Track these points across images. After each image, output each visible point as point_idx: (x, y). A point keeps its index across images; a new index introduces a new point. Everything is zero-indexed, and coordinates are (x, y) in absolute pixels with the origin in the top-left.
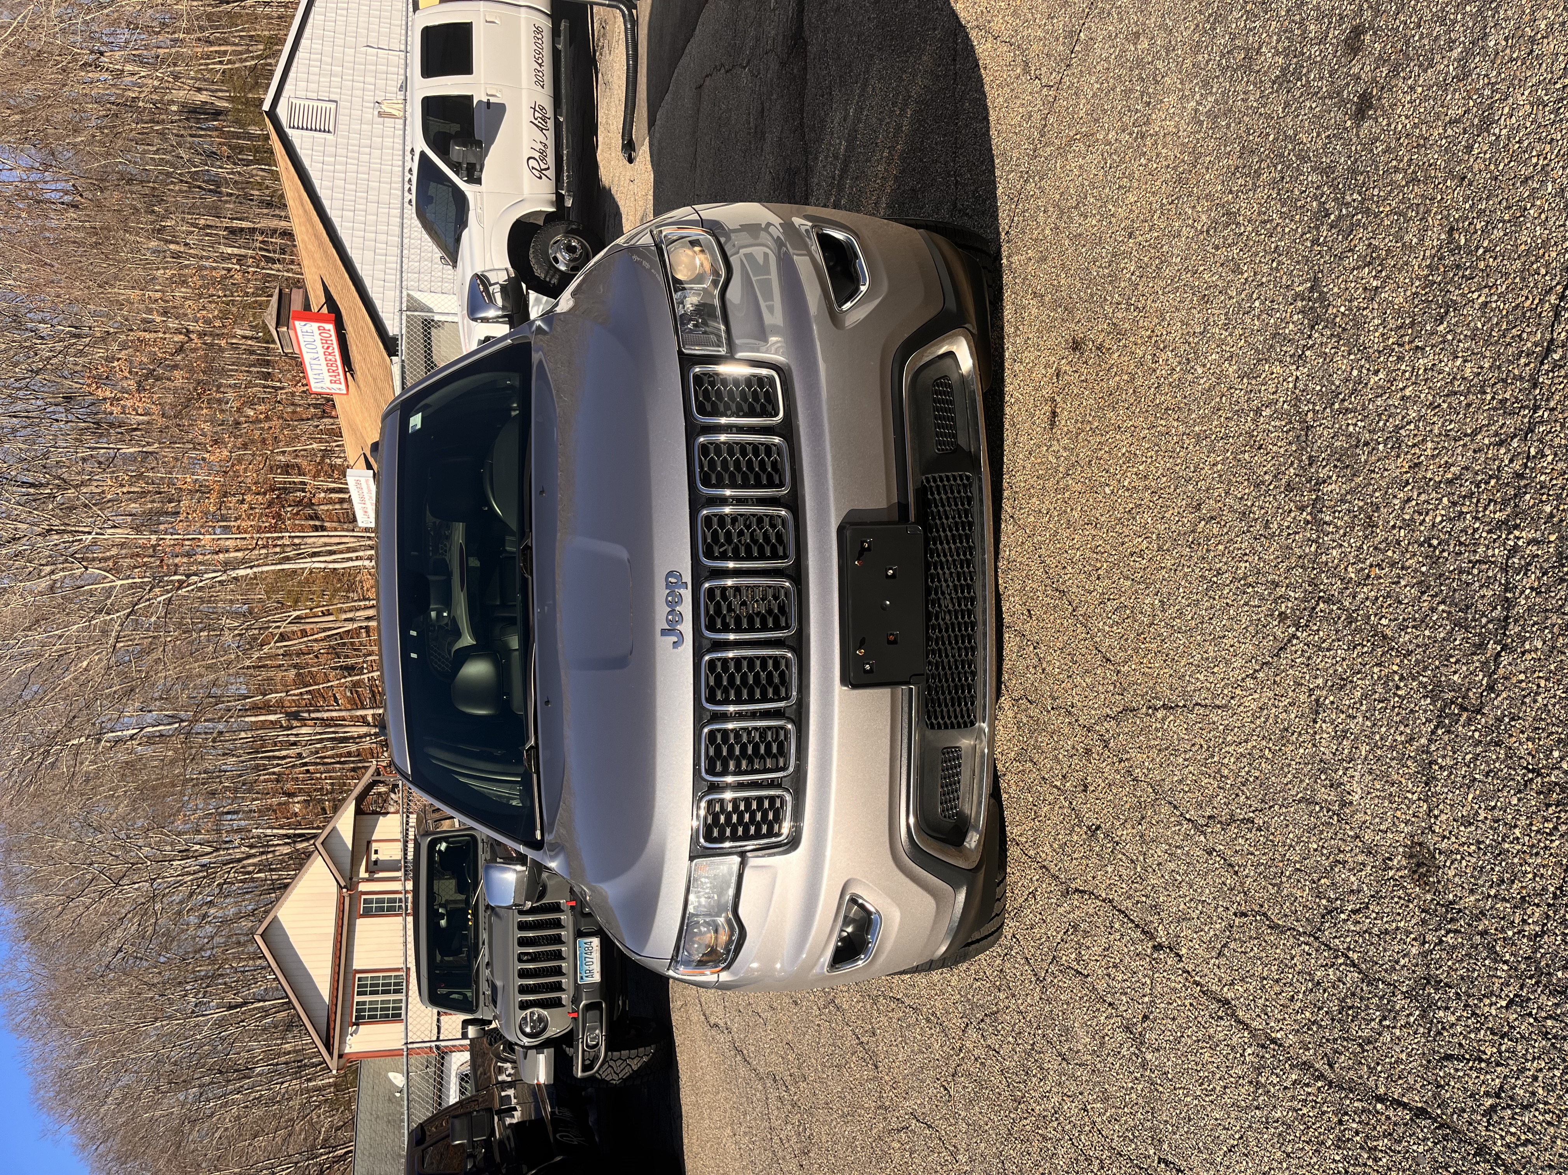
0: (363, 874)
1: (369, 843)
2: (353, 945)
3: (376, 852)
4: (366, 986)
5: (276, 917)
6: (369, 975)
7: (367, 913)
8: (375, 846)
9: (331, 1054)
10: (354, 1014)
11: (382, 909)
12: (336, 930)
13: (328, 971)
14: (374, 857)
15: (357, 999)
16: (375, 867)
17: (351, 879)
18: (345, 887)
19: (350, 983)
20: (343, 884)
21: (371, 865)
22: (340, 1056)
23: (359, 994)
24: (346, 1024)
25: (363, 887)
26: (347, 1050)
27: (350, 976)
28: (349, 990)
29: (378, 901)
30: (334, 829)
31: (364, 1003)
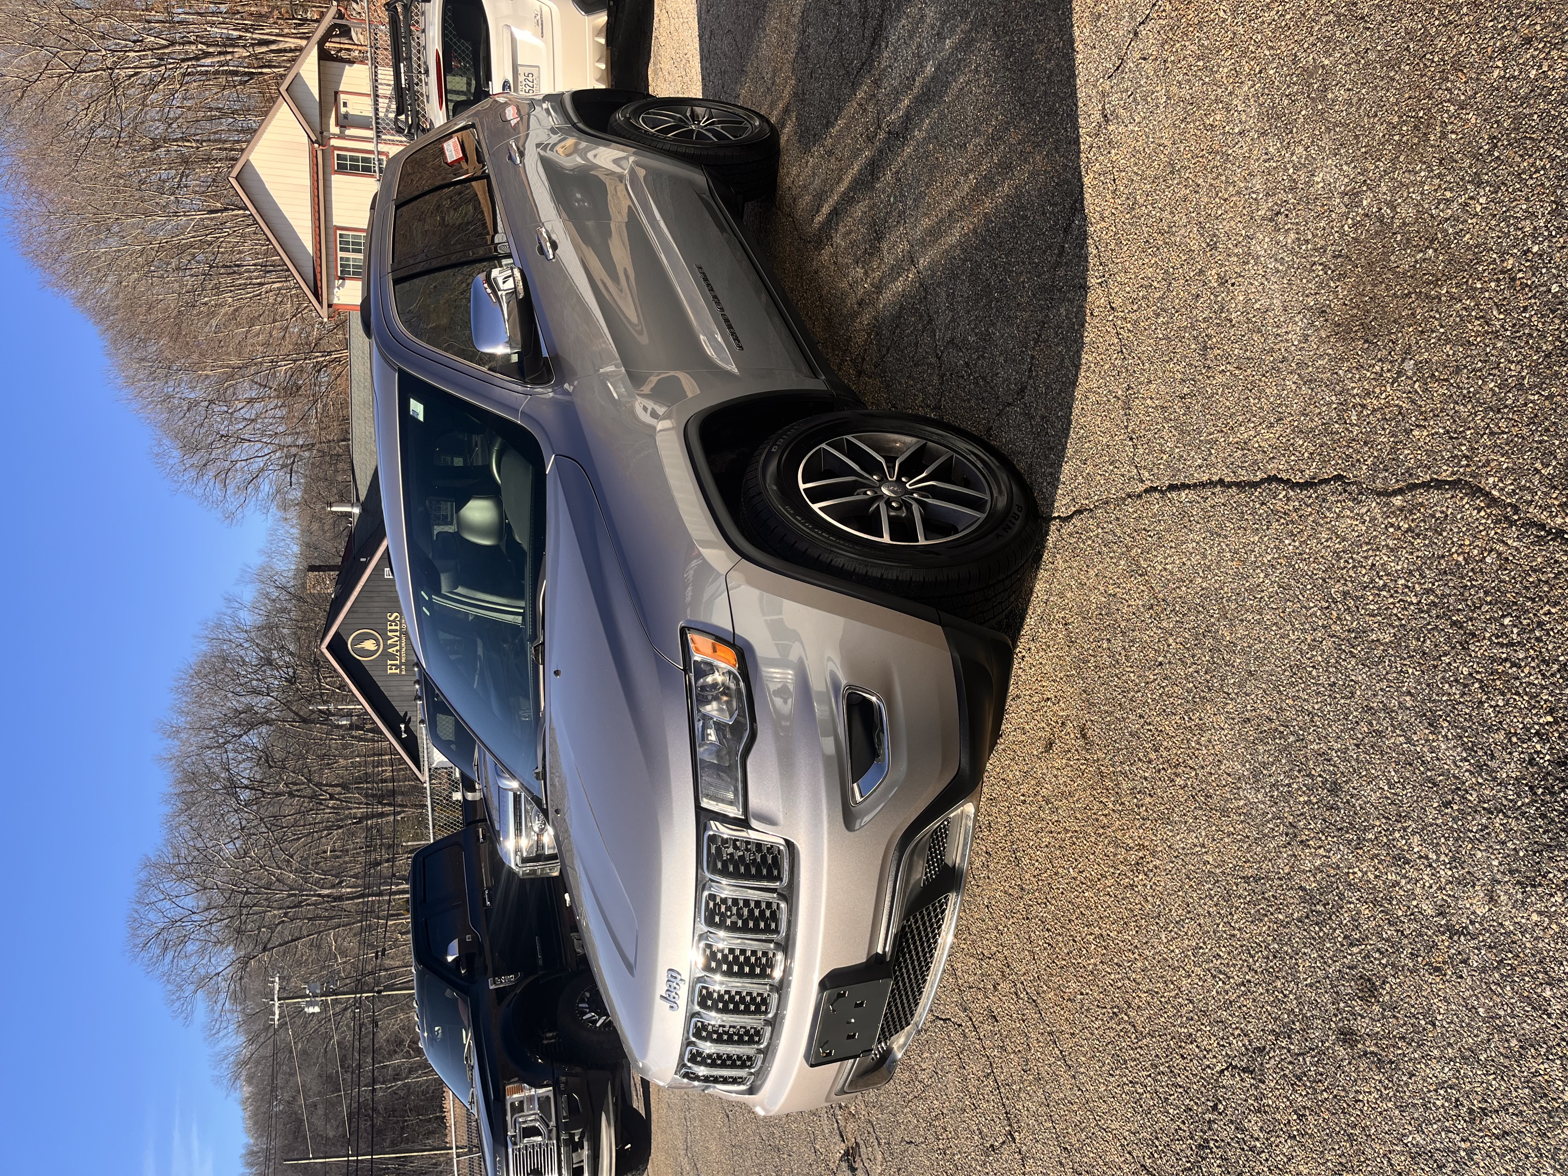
0: (334, 129)
1: (336, 93)
2: (331, 201)
3: (345, 104)
4: (348, 243)
5: (248, 160)
6: (351, 233)
7: (342, 169)
8: (343, 97)
9: (320, 303)
10: (339, 269)
11: (356, 168)
12: (312, 184)
13: (309, 223)
14: (343, 110)
15: (340, 254)
16: (345, 122)
17: (321, 133)
18: (317, 142)
19: (332, 238)
20: (314, 139)
21: (341, 118)
22: (330, 306)
23: (342, 249)
24: (332, 278)
25: (334, 142)
26: (336, 301)
27: (331, 232)
28: (332, 245)
29: (352, 159)
30: (298, 75)
31: (348, 259)
